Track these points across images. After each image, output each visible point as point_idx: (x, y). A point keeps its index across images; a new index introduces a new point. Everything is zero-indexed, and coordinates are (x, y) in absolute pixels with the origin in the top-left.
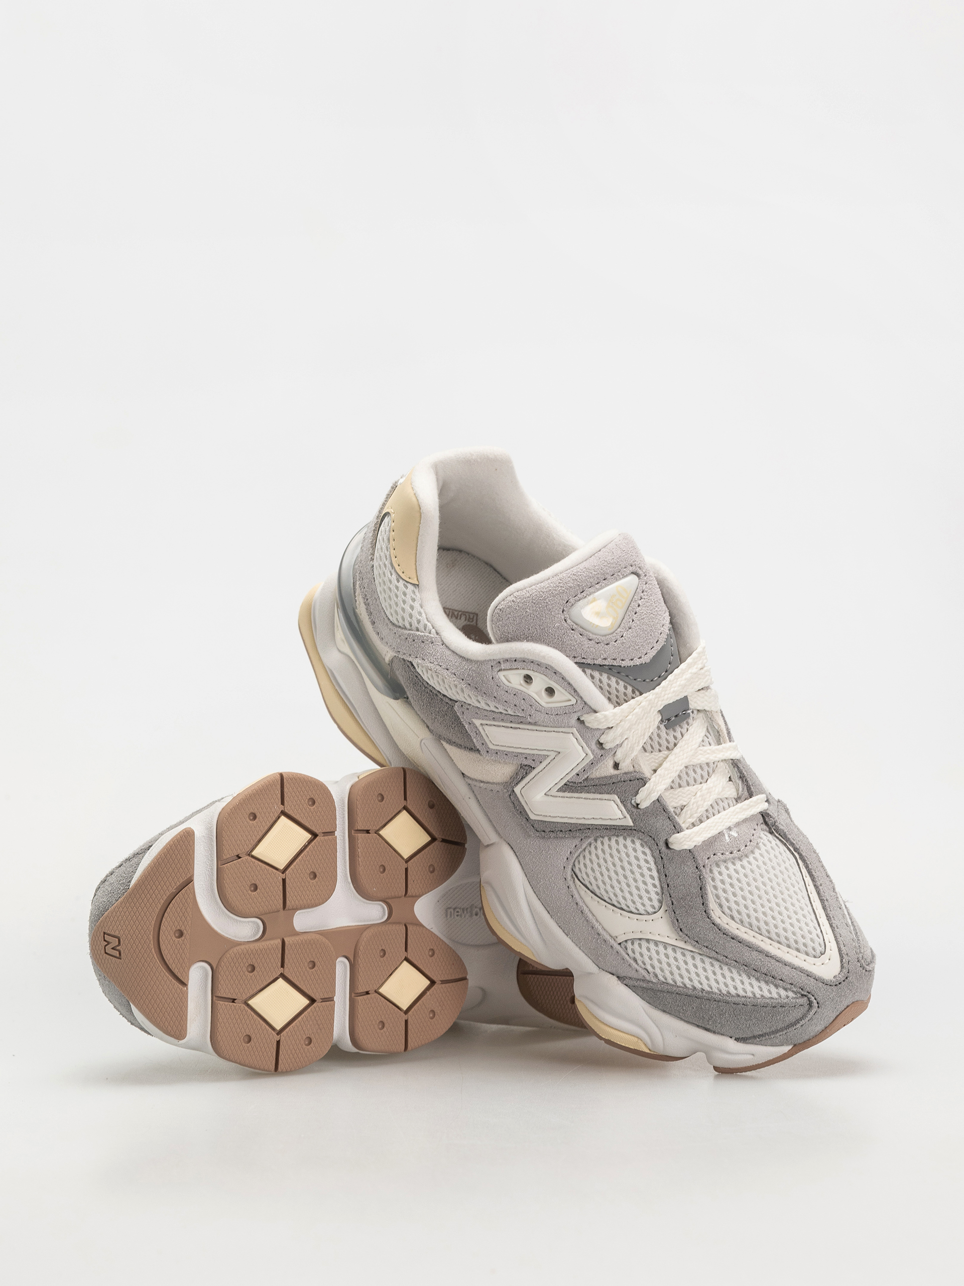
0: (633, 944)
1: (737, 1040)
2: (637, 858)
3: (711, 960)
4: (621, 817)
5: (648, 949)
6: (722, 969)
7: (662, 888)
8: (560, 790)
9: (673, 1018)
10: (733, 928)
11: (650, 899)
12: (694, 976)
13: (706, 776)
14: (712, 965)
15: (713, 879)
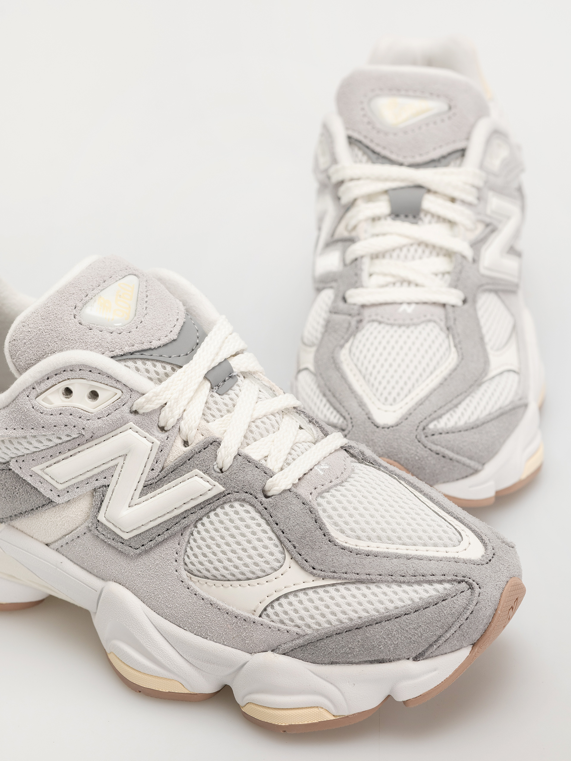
0: (273, 607)
1: (416, 659)
2: (242, 520)
3: (355, 585)
4: (211, 487)
5: (290, 604)
6: (370, 589)
7: (278, 538)
8: (142, 494)
9: (344, 666)
10: (363, 546)
11: (272, 554)
12: (346, 608)
13: (276, 425)
14: (359, 589)
15: (324, 511)
